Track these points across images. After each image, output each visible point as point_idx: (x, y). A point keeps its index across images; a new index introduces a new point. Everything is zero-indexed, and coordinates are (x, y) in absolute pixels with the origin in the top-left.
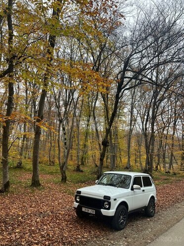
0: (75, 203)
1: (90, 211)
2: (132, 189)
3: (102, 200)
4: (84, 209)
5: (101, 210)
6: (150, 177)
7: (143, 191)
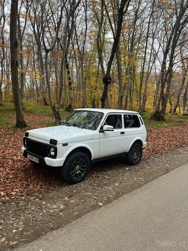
0: (23, 147)
1: (34, 159)
2: (102, 131)
3: (48, 145)
5: (45, 158)
6: (139, 116)
7: (123, 133)
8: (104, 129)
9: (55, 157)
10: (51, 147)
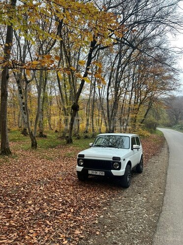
0: (77, 166)
1: (99, 173)
2: (133, 149)
3: (111, 161)
4: (90, 172)
5: (112, 171)
7: (138, 150)
8: (134, 147)
9: (119, 169)
10: (114, 162)
